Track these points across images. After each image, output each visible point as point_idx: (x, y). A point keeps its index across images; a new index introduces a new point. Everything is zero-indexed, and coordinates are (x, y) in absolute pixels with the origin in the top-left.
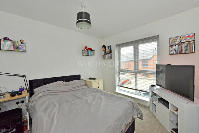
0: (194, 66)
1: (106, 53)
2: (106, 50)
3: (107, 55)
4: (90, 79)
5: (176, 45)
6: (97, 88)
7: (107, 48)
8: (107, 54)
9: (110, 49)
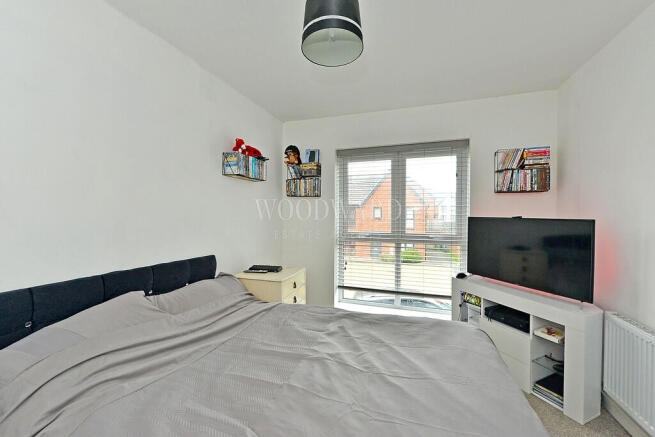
0: (594, 221)
1: (301, 176)
2: (300, 162)
3: (308, 181)
4: (255, 269)
5: (513, 170)
6: (291, 301)
7: (304, 158)
8: (304, 177)
9: (316, 160)
